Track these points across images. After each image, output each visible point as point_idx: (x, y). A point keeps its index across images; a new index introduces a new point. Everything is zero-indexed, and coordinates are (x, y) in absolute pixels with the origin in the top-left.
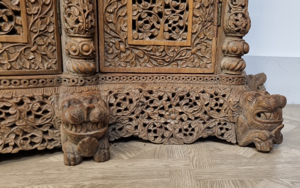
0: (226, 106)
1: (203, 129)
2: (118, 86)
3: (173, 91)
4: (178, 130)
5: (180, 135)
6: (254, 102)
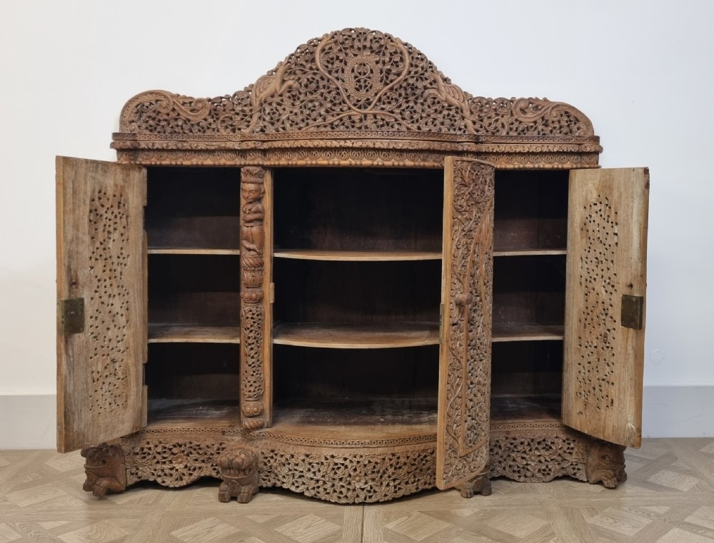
1: (558, 469)
3: (532, 437)
4: (538, 470)
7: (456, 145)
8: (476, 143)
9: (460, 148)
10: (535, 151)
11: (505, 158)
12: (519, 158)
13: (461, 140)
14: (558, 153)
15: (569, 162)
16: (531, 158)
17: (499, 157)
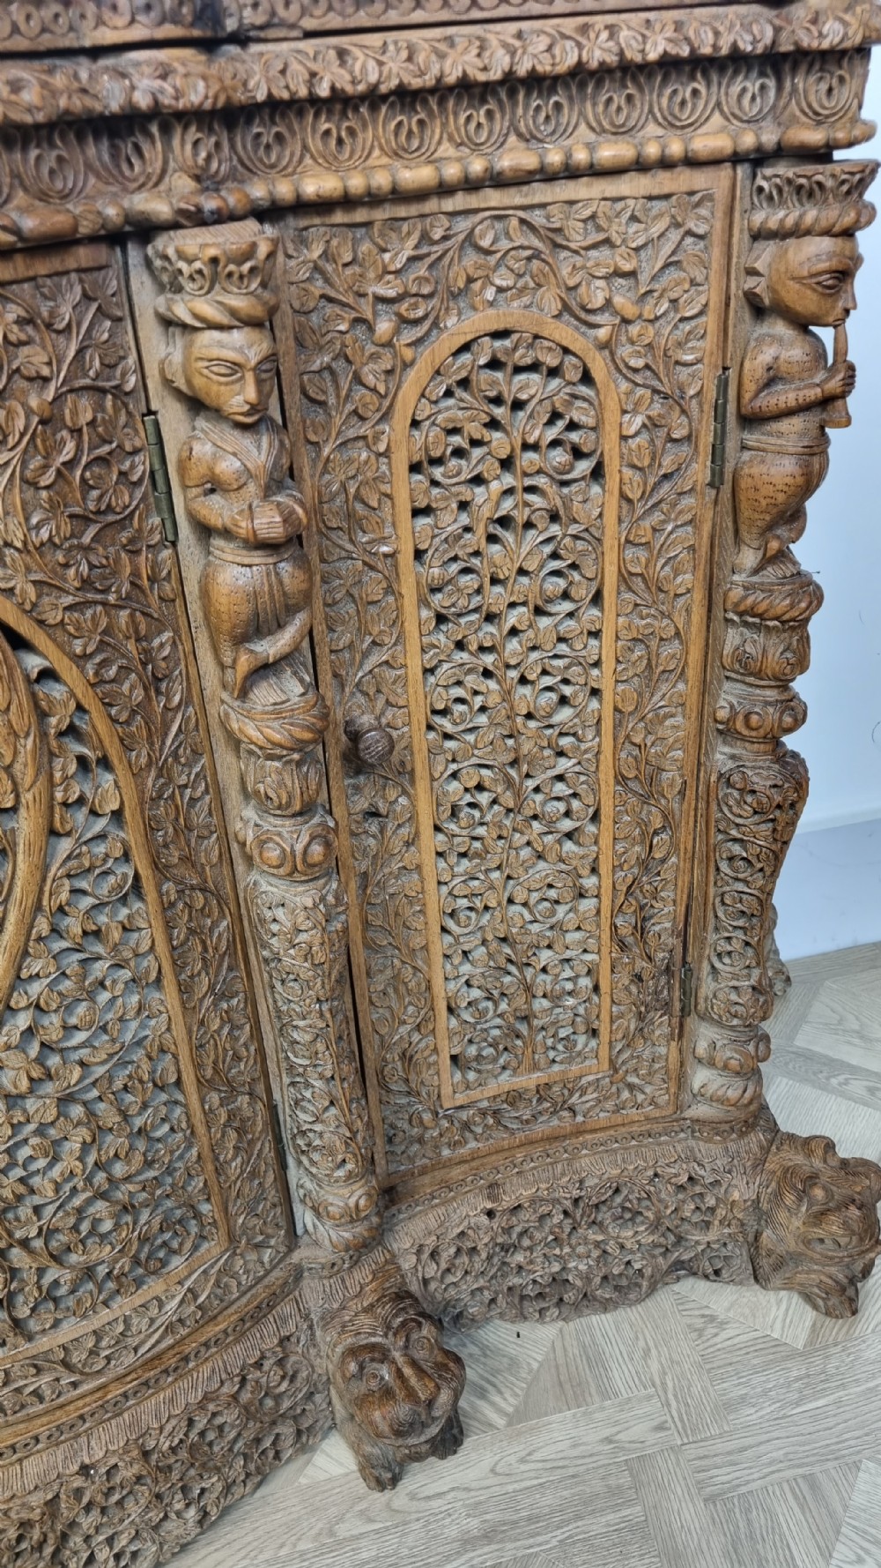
0: (724, 1213)
1: (665, 1268)
2: (431, 1221)
3: (576, 1193)
4: (597, 1280)
5: (606, 1293)
6: (804, 1209)
7: (84, 69)
8: (209, 46)
9: (111, 95)
10: (544, 67)
11: (384, 126)
12: (462, 117)
13: (108, 36)
14: (669, 66)
15: (717, 119)
16: (527, 110)
17: (352, 122)
